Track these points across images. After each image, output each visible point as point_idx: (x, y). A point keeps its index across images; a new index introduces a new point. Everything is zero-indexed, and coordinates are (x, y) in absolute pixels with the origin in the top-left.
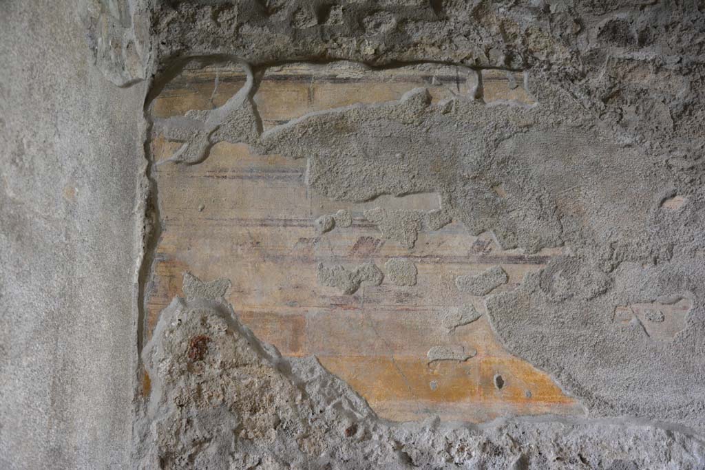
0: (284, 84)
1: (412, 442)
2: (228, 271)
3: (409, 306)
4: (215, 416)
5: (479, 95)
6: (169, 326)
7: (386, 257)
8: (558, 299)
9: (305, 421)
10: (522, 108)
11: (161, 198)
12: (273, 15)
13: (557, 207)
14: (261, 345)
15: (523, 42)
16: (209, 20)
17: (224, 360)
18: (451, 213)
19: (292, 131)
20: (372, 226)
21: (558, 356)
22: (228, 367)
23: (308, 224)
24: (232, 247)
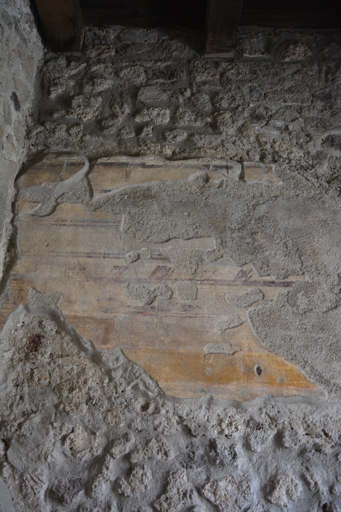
0: (109, 168)
1: (192, 416)
2: (61, 287)
3: (191, 314)
4: (42, 394)
5: (242, 177)
6: (14, 327)
7: (175, 280)
8: (302, 312)
9: (109, 399)
10: (272, 186)
11: (19, 237)
12: (106, 130)
13: (298, 249)
14: (81, 340)
15: (272, 147)
16: (64, 132)
17: (53, 352)
18: (222, 252)
19: (114, 197)
20: (166, 259)
21: (303, 353)
22: (55, 357)
23: (121, 256)
24: (66, 271)
